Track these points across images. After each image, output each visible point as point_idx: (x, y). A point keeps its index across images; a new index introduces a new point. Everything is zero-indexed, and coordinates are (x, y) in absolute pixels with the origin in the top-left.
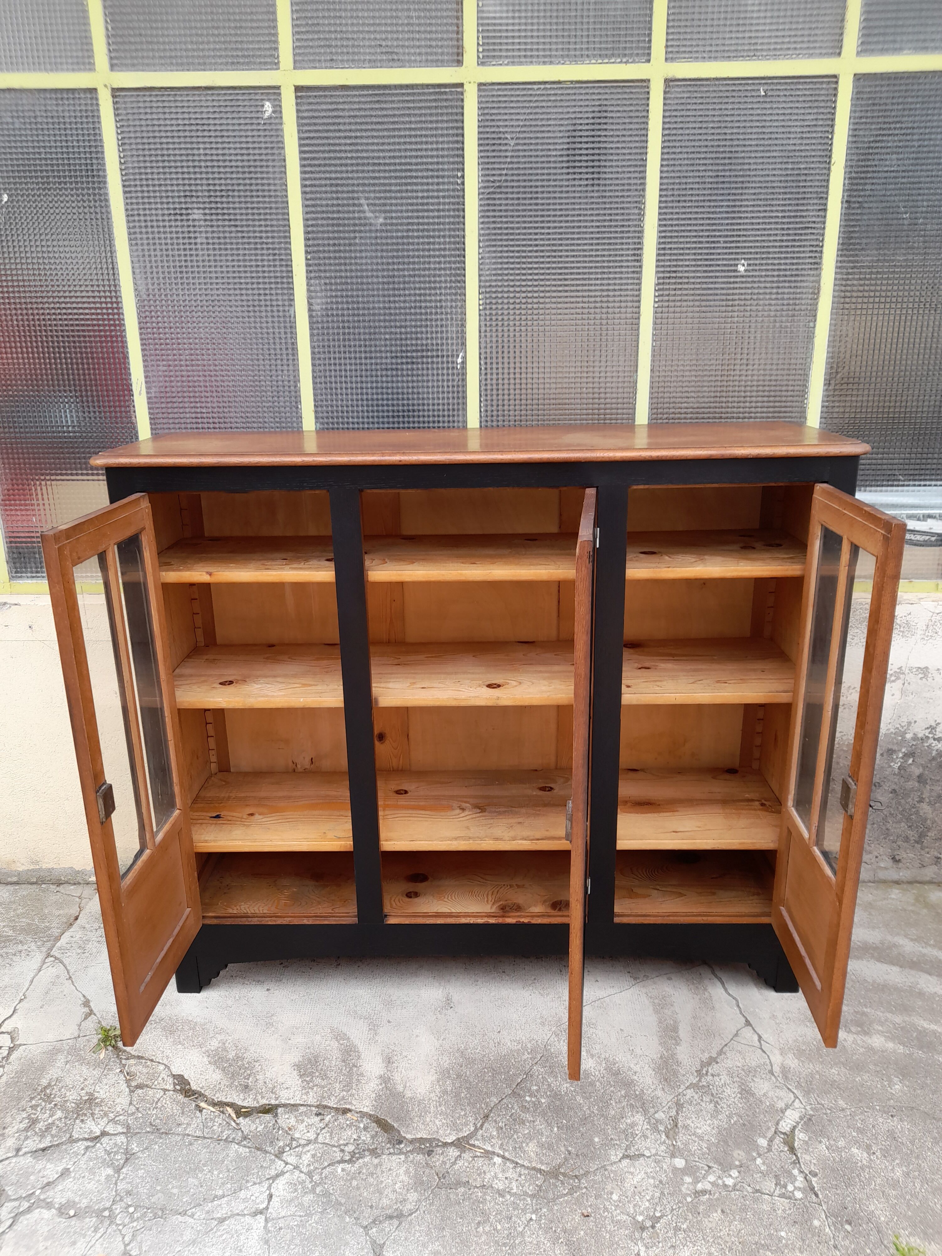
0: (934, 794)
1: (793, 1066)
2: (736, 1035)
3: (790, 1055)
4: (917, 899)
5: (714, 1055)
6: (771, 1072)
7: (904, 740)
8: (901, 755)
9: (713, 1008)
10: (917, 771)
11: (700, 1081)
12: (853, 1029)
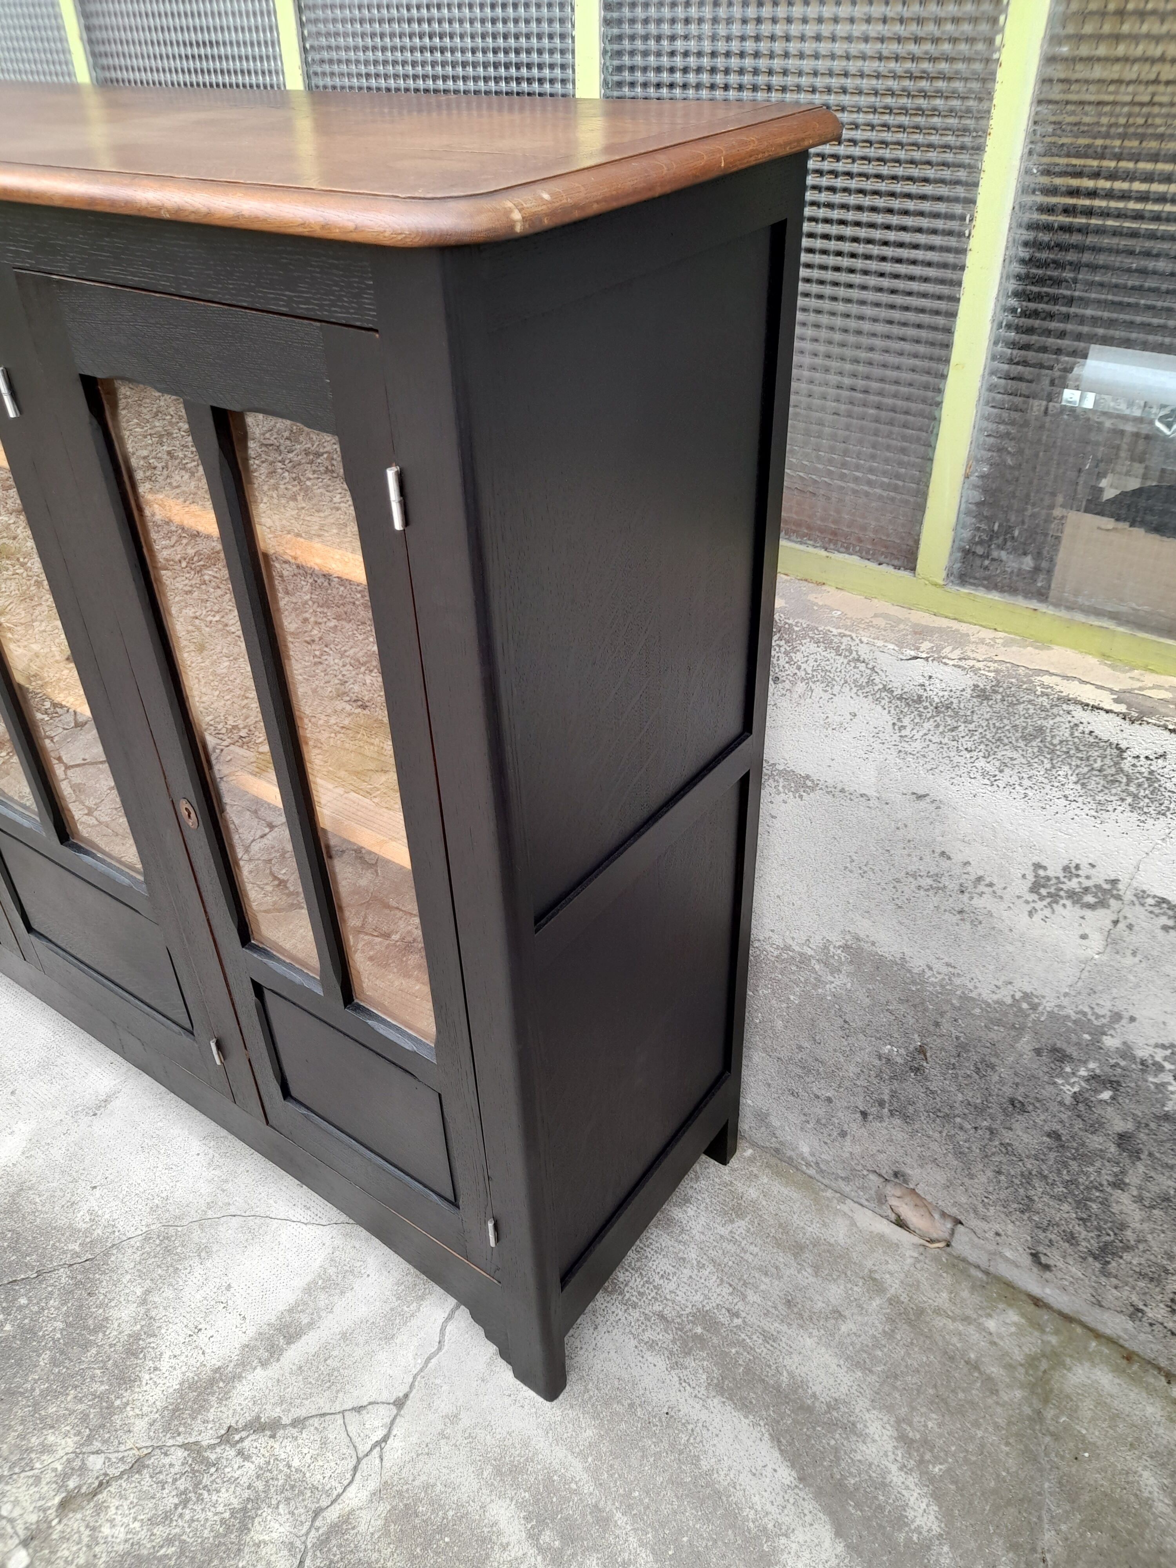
0: (1154, 1188)
1: (362, 1528)
2: (359, 1409)
3: (384, 1508)
4: (1032, 1362)
5: (285, 1420)
6: (317, 1513)
7: (1096, 1045)
8: (1083, 1072)
9: (389, 1338)
10: (1120, 1125)
11: (212, 1447)
12: (547, 1537)
